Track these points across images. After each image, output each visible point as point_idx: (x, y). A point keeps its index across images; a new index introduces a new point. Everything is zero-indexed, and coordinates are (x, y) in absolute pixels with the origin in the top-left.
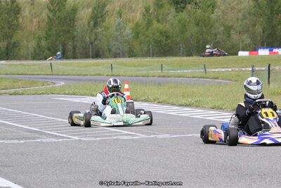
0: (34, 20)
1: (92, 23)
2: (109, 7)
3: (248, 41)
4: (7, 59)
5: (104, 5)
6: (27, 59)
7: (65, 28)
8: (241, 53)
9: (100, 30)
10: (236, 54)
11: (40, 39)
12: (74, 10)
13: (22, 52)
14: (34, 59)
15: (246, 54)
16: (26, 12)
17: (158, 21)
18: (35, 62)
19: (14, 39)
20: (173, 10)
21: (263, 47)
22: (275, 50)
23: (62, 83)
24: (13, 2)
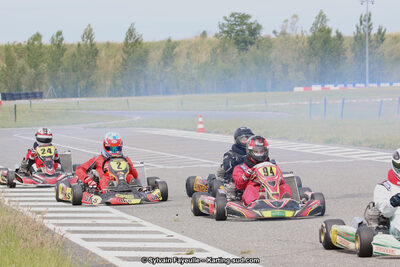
1: (162, 63)
2: (177, 50)
3: (304, 78)
4: (87, 96)
5: (174, 48)
6: (104, 96)
8: (297, 89)
9: (169, 69)
10: (292, 90)
12: (146, 52)
14: (110, 96)
15: (301, 89)
16: (102, 54)
18: (111, 99)
21: (315, 83)
22: (326, 86)
23: (138, 118)
24: (92, 45)
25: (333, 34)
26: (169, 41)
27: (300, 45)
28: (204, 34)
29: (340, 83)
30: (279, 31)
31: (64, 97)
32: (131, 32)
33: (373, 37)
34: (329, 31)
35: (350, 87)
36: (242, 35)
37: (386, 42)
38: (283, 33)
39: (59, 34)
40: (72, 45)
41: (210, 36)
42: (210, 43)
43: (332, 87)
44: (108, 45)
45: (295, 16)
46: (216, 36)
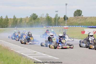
0: (11, 22)
2: (22, 20)
3: (45, 25)
4: (7, 28)
6: (10, 28)
7: (16, 23)
8: (44, 27)
9: (21, 23)
11: (12, 24)
12: (17, 20)
13: (9, 27)
15: (45, 27)
16: (9, 20)
17: (31, 22)
19: (8, 24)
20: (33, 20)
21: (47, 26)
24: (8, 19)
25: (50, 17)
26: (21, 18)
27: (44, 19)
28: (27, 17)
29: (52, 26)
30: (40, 17)
31: (3, 28)
32: (14, 16)
33: (58, 18)
34: (49, 17)
35: (53, 27)
36: (34, 17)
37: (60, 19)
38: (41, 17)
39: (2, 17)
40: (4, 19)
41: (28, 17)
42: (28, 19)
43: (50, 27)
44: (10, 19)
45: (43, 14)
46: (29, 18)
